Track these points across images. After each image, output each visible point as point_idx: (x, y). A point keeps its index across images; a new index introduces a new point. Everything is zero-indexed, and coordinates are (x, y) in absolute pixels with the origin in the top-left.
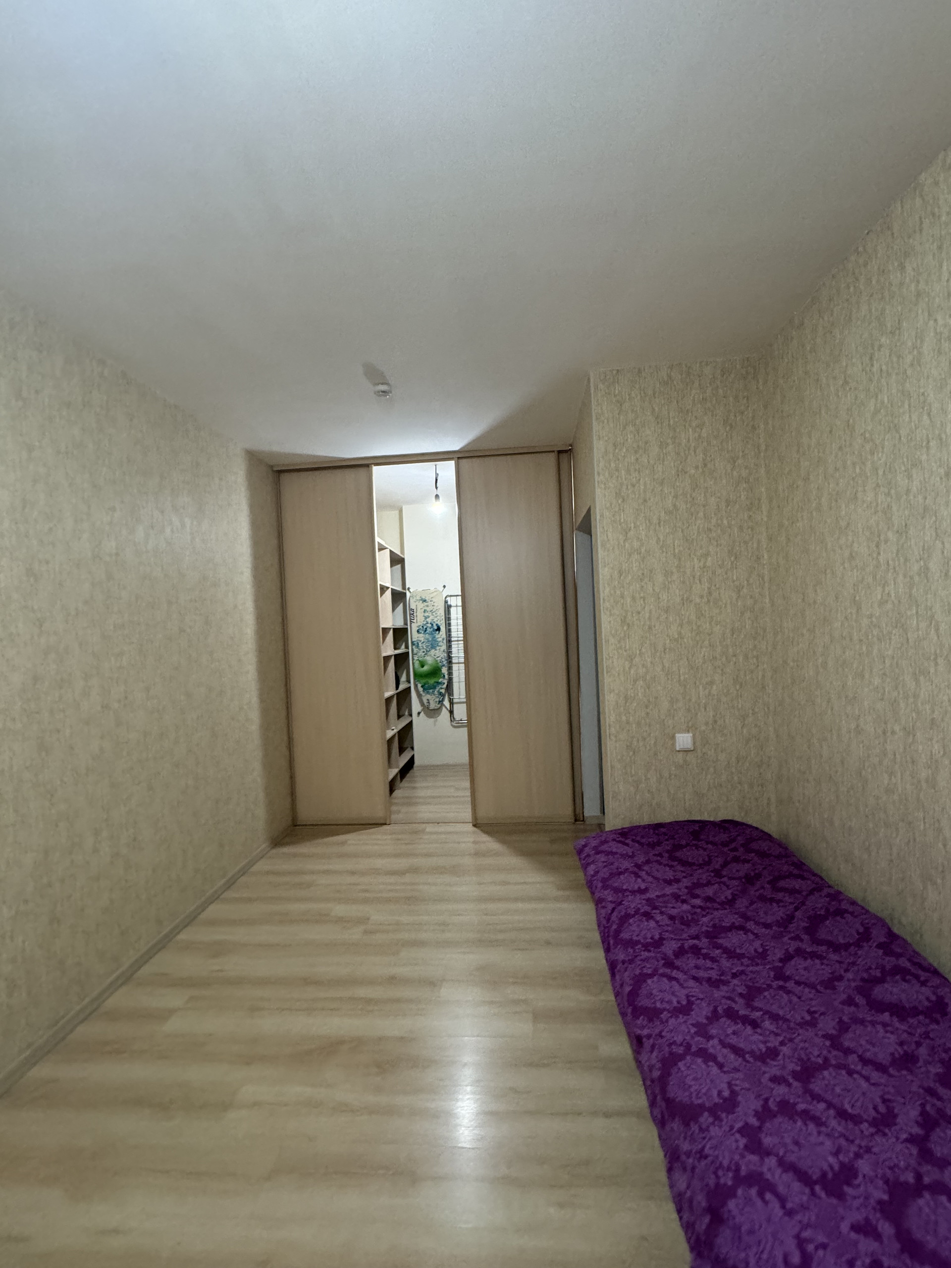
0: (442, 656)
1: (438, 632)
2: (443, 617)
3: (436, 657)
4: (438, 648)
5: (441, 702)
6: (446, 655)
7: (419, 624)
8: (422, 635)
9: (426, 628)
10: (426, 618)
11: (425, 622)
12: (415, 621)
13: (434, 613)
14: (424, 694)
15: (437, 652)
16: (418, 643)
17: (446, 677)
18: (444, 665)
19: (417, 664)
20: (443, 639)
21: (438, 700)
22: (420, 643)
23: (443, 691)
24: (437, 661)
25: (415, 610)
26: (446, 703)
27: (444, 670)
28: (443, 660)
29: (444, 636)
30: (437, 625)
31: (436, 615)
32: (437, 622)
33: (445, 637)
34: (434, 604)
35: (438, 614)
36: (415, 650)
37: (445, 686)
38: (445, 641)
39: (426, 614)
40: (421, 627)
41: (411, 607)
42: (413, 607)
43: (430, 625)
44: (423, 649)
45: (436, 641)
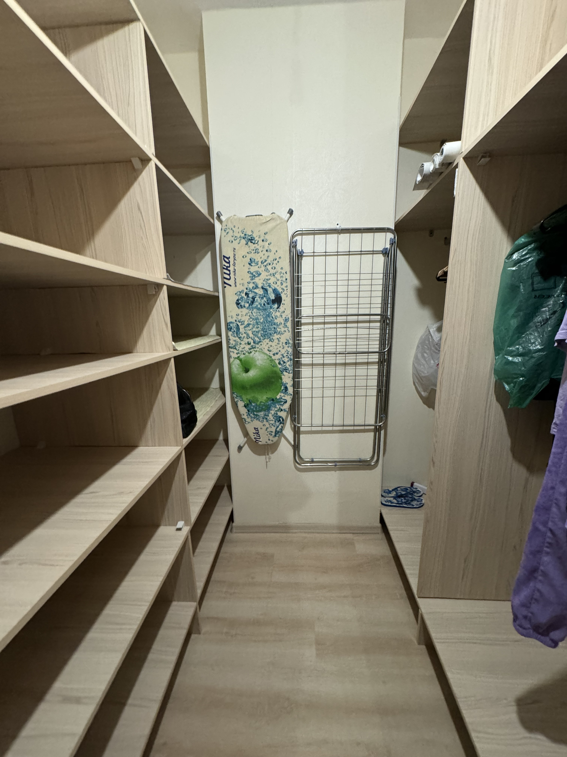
0: (283, 351)
1: (276, 306)
2: (288, 276)
3: (271, 354)
4: (276, 336)
5: (279, 433)
6: (290, 350)
7: (240, 288)
8: (244, 311)
9: (253, 298)
10: (253, 277)
11: (251, 286)
12: (231, 282)
13: (269, 267)
14: (249, 420)
15: (273, 344)
16: (238, 327)
17: (290, 390)
18: (286, 370)
19: (236, 365)
20: (286, 320)
21: (273, 429)
22: (241, 327)
23: (283, 414)
24: (272, 361)
25: (231, 260)
26: (288, 432)
27: (287, 379)
28: (286, 359)
29: (288, 313)
30: (275, 291)
31: (272, 271)
32: (274, 286)
33: (290, 316)
34: (271, 247)
35: (278, 269)
36: (233, 339)
37: (286, 406)
38: (289, 324)
39: (253, 269)
40: (243, 295)
41: (224, 254)
42: (227, 252)
43: (260, 292)
44: (248, 337)
45: (272, 323)
